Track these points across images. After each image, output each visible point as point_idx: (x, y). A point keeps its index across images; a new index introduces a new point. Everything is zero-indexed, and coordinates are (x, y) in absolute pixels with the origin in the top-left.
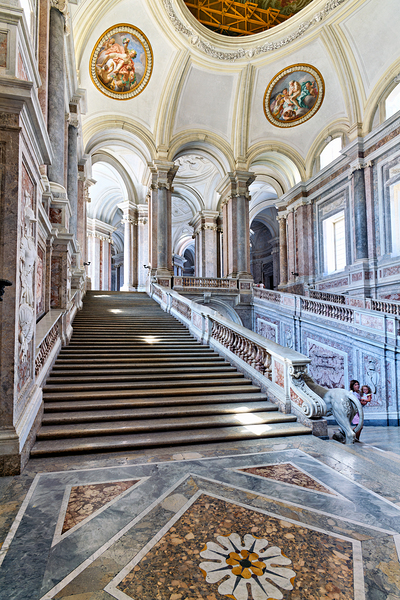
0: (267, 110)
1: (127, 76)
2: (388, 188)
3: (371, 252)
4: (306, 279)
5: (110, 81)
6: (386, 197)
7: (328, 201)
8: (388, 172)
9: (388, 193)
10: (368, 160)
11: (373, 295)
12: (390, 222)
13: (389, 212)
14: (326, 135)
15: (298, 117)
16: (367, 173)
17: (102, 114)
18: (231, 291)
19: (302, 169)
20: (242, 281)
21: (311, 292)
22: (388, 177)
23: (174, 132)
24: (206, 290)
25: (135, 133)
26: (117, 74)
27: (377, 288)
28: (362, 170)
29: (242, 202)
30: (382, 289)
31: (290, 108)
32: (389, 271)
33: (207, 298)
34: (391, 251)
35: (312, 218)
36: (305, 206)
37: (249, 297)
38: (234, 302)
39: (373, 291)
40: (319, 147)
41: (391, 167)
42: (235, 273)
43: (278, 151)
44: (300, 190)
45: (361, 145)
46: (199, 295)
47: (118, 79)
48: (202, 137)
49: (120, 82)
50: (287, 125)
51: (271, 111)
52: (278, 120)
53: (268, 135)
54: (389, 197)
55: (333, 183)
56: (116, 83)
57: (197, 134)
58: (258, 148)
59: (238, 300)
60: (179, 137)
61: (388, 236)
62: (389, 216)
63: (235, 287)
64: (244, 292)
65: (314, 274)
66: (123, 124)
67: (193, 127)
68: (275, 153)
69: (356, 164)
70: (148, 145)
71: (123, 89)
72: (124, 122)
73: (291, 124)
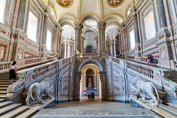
0: (109, 3)
1: (67, 2)
2: (143, 19)
3: (140, 41)
4: (126, 52)
5: (63, 4)
6: (143, 22)
7: (130, 27)
8: (143, 14)
9: (144, 21)
10: (137, 12)
11: (142, 55)
12: (145, 30)
13: (144, 27)
14: (128, 7)
15: (119, 4)
16: (138, 15)
17: (62, 12)
18: (98, 57)
19: (123, 18)
20: (102, 54)
21: (127, 56)
22: (143, 16)
23: (82, 14)
24: (90, 57)
25: (71, 16)
26: (65, 2)
27: (142, 53)
28: (136, 15)
29: (102, 30)
30: (144, 53)
31: (116, 1)
32: (146, 47)
33: (90, 59)
34: (146, 40)
35: (127, 33)
36: (124, 29)
37: (105, 59)
38: (99, 60)
39: (142, 54)
40: (127, 11)
41: (143, 12)
42: (100, 51)
43: (114, 14)
44: (122, 25)
45: (134, 7)
46: (88, 59)
47: (65, 3)
48: (90, 14)
49: (66, 4)
50: (116, 6)
51: (110, 4)
52: (113, 5)
53: (111, 10)
54: (144, 22)
55: (130, 21)
56: (65, 4)
57: (89, 13)
58: (108, 14)
59: (100, 60)
60: (83, 15)
61: (145, 35)
62: (144, 28)
63: (100, 56)
64: (103, 57)
65: (128, 50)
66: (68, 14)
67: (87, 11)
68: (113, 15)
69: (134, 13)
70: (74, 18)
71: (67, 5)
72: (68, 13)
73: (117, 6)
